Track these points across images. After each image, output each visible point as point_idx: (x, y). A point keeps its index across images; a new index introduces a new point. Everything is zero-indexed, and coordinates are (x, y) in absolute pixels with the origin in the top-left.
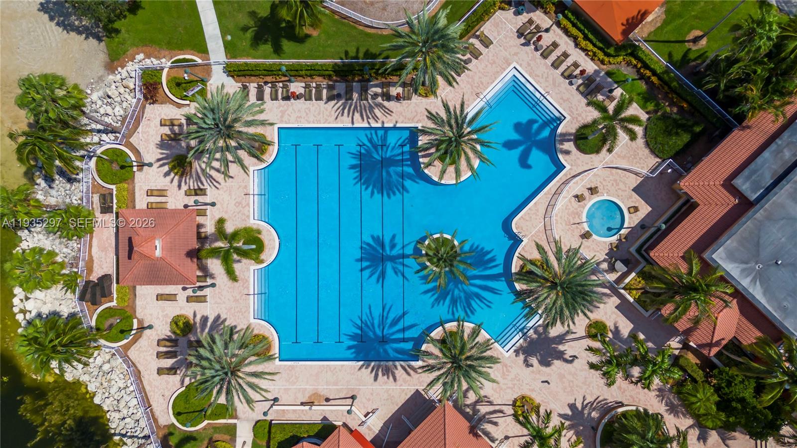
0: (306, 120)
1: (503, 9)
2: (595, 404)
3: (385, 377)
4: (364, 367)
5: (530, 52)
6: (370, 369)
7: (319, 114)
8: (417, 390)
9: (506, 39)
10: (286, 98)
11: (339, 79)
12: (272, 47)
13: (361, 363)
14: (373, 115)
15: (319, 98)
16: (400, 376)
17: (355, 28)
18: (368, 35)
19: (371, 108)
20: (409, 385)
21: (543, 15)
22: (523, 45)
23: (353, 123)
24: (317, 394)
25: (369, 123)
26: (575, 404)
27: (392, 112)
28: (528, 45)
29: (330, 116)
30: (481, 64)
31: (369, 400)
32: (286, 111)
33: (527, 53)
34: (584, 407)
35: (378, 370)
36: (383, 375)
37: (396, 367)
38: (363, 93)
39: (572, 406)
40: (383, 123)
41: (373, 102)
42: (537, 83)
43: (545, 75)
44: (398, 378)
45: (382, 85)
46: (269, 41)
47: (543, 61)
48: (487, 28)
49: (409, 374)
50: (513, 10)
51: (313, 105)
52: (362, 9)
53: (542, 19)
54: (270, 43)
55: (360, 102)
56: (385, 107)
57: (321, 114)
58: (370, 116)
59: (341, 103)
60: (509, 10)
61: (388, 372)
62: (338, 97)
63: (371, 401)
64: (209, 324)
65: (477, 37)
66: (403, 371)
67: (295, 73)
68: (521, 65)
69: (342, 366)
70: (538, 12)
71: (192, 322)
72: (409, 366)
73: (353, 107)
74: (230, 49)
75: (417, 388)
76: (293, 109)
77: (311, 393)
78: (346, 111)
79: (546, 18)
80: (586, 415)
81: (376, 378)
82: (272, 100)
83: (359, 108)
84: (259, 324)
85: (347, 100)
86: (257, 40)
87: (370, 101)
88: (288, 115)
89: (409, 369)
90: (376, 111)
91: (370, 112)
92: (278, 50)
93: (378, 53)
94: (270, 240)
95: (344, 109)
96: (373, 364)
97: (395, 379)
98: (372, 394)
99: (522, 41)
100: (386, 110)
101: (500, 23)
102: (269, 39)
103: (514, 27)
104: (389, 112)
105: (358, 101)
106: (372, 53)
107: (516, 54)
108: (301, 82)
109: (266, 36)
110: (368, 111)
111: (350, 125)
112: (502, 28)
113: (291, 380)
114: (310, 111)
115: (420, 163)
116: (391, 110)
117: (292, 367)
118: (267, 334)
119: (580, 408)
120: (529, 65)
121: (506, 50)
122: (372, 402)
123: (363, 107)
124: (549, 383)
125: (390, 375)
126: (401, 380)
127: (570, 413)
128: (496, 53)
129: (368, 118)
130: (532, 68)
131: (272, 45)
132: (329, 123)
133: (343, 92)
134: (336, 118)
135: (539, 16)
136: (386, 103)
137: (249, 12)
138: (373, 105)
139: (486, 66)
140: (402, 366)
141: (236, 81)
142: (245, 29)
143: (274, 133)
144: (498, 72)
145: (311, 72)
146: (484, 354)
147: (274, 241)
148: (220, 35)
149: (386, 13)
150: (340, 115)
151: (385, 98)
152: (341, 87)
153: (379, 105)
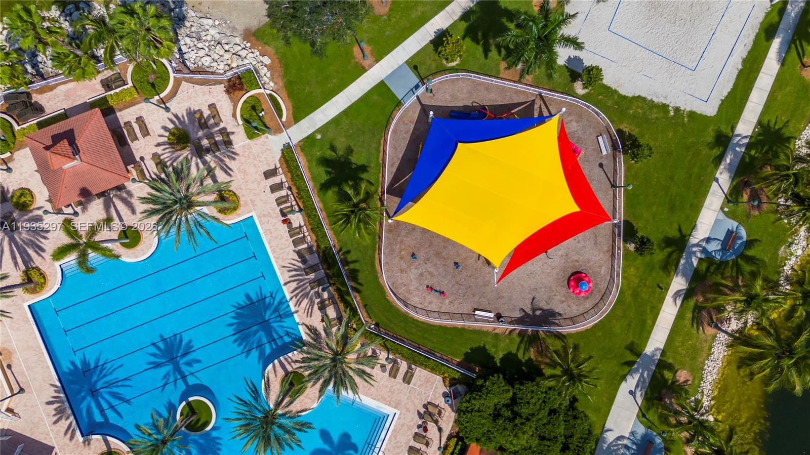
0: (270, 240)
1: (444, 381)
3: (54, 412)
4: (56, 389)
5: (414, 421)
6: (56, 395)
7: (281, 249)
8: (53, 448)
9: (419, 394)
10: (283, 214)
11: (321, 255)
12: (325, 181)
13: (58, 384)
14: (301, 299)
15: (295, 243)
16: (60, 426)
17: (375, 251)
18: (373, 264)
19: (307, 295)
20: (55, 438)
21: (452, 419)
22: (419, 413)
23: (286, 284)
24: (11, 354)
25: (291, 299)
27: (311, 316)
28: (420, 417)
29: (284, 260)
30: (386, 381)
31: (26, 406)
32: (272, 217)
33: (412, 419)
35: (58, 402)
36: (55, 409)
37: (67, 418)
38: (316, 283)
40: (297, 312)
41: (312, 295)
42: (389, 440)
43: (399, 444)
44: (58, 424)
45: (331, 297)
46: (330, 175)
47: (411, 437)
48: (420, 373)
49: (66, 433)
50: (446, 390)
51: (286, 240)
52: (393, 250)
53: (449, 421)
54: (328, 177)
55: (307, 283)
56: (313, 307)
57: (282, 251)
58: (298, 297)
59: (300, 265)
60: (446, 387)
61: (60, 412)
62: (304, 261)
63: (24, 408)
65: (410, 367)
66: (66, 426)
67: (308, 214)
68: (399, 418)
69: (48, 367)
70: (453, 414)
71: (32, 208)
72: (74, 430)
73: (300, 278)
74: (308, 142)
75: (56, 446)
76: (275, 223)
77: (9, 348)
78: (294, 273)
79: (451, 424)
81: (49, 403)
82: (276, 200)
83: (302, 283)
84: (56, 273)
85: (304, 269)
86: (327, 164)
87: (312, 291)
88: (269, 221)
89: (70, 431)
90: (306, 301)
91: (302, 295)
92: (324, 187)
93: (360, 281)
94: (143, 250)
95: (295, 270)
96: (62, 395)
97: (55, 422)
98: (32, 406)
99: (422, 410)
100: (310, 311)
101: (430, 383)
102: (332, 175)
103: (432, 398)
104: (309, 313)
105: (307, 281)
106: (357, 276)
107: (408, 410)
108: (304, 221)
109: (333, 171)
110: (302, 293)
111: (282, 282)
112: (426, 387)
113: (14, 324)
114: (280, 239)
115: (273, 361)
116: (313, 315)
117: (27, 321)
118: (49, 283)
120: (403, 425)
121: (408, 399)
122: (24, 410)
123: (304, 287)
125: (58, 416)
126: (58, 428)
128: (402, 390)
129: (296, 296)
130: (401, 429)
131: (327, 180)
132: (277, 262)
133: (310, 263)
134: (284, 267)
135: (451, 417)
136: (316, 307)
137: (350, 147)
138: (310, 295)
139: (386, 387)
140: (71, 423)
141: (280, 160)
142: (333, 148)
143: (245, 214)
144: (385, 400)
145: (316, 228)
147: (143, 255)
148: (317, 128)
149: (398, 274)
150: (288, 269)
151: (319, 305)
152: (314, 259)
153: (312, 303)
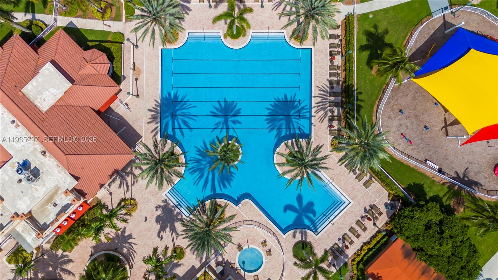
0: (316, 67)
1: (389, 195)
2: (132, 251)
3: (150, 117)
4: (157, 104)
5: (360, 213)
6: (156, 107)
7: (321, 75)
8: (142, 137)
9: (369, 197)
10: (331, 54)
11: (343, 88)
12: (364, 45)
13: (160, 102)
14: (320, 110)
15: (331, 75)
16: (151, 126)
17: (377, 99)
18: (372, 107)
19: (324, 109)
20: (145, 131)
21: (385, 221)
22: (365, 208)
23: (314, 97)
24: (140, 73)
25: (314, 107)
26: (132, 238)
27: (322, 122)
28: (365, 211)
29: (319, 82)
30: (353, 181)
31: (136, 106)
32: (323, 54)
33: (360, 211)
34: (130, 244)
35: (155, 112)
36: (152, 115)
37: (157, 123)
38: (334, 104)
39: (130, 236)
40: (314, 116)
41: (328, 110)
42: (340, 217)
43: (345, 223)
44: (150, 124)
45: (339, 116)
46: (368, 42)
47: (354, 221)
48: (376, 185)
49: (152, 131)
50: (389, 202)
51: (326, 71)
52: (390, 103)
53: (382, 221)
54: (367, 43)
55: (328, 101)
56: (325, 118)
57: (320, 76)
58: (318, 108)
59: (328, 89)
60: (389, 199)
61: (154, 118)
62: (332, 87)
63: (134, 107)
64: (185, 4)
65: (370, 178)
66: (154, 128)
67: (347, 59)
68: (351, 207)
69: (158, 89)
70: (387, 218)
72: (157, 132)
73: (325, 97)
74: (364, 17)
75: (143, 137)
76: (324, 58)
77: (141, 69)
78: (322, 93)
79: (383, 224)
80: (124, 245)
81: (150, 110)
82: (330, 44)
83: (324, 101)
84: (185, 36)
85: (330, 93)
86: (369, 35)
87: (328, 108)
88: (320, 55)
89: (155, 132)
90: (322, 112)
91: (321, 108)
92: (362, 48)
93: (360, 113)
94: (239, 43)
95: (324, 91)
96: (159, 109)
97: (149, 123)
98: (140, 108)
99: (368, 208)
100: (322, 119)
101: (380, 193)
102: (370, 43)
103: (377, 203)
104: (321, 120)
105: (328, 100)
106: (360, 110)
107: (359, 204)
108: (342, 63)
109: (372, 41)
110: (322, 107)
111: (313, 95)
112: (376, 194)
113: (149, 56)
114: (322, 69)
115: (288, 140)
116: (323, 122)
117: (157, 57)
118: (179, 41)
119: (129, 241)
120: (352, 212)
121: (362, 197)
122: (135, 108)
123: (325, 103)
124: (145, 221)
125: (152, 120)
126: (149, 127)
127: (126, 234)
128: (360, 190)
129: (318, 107)
130: (350, 214)
131: (366, 44)
132: (314, 81)
133: (335, 90)
134: (317, 87)
135: (384, 219)
136: (327, 118)
137: (387, 30)
138: (326, 110)
139: (351, 184)
140: (157, 127)
141: (342, 21)
142: (376, 27)
143: (308, 45)
144: (347, 192)
145: (348, 70)
146: (164, 180)
147: (238, 46)
148: (373, 10)
149: (386, 119)
150: (320, 89)
151: (330, 118)
152: (338, 89)
153: (326, 114)
